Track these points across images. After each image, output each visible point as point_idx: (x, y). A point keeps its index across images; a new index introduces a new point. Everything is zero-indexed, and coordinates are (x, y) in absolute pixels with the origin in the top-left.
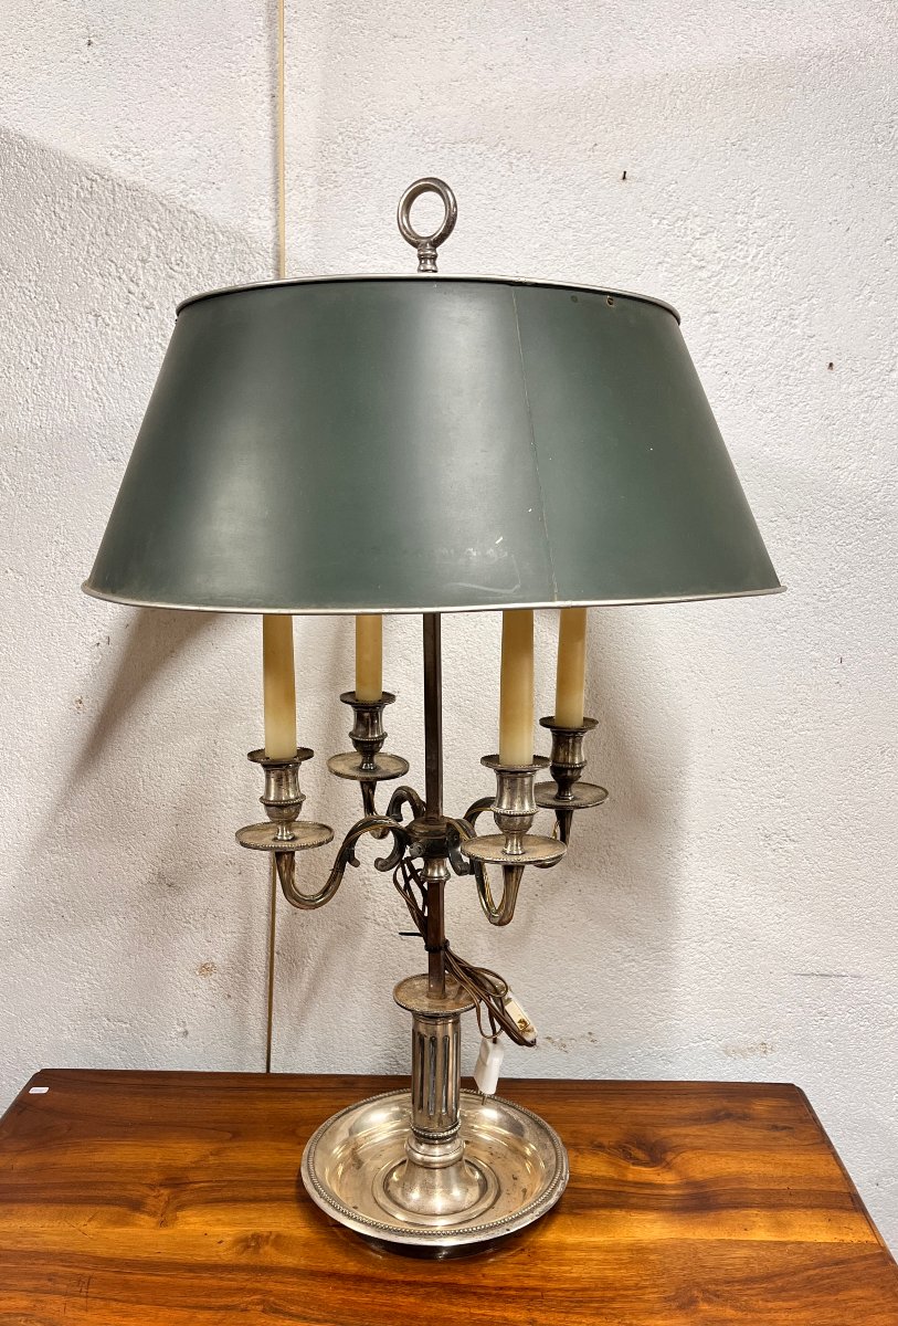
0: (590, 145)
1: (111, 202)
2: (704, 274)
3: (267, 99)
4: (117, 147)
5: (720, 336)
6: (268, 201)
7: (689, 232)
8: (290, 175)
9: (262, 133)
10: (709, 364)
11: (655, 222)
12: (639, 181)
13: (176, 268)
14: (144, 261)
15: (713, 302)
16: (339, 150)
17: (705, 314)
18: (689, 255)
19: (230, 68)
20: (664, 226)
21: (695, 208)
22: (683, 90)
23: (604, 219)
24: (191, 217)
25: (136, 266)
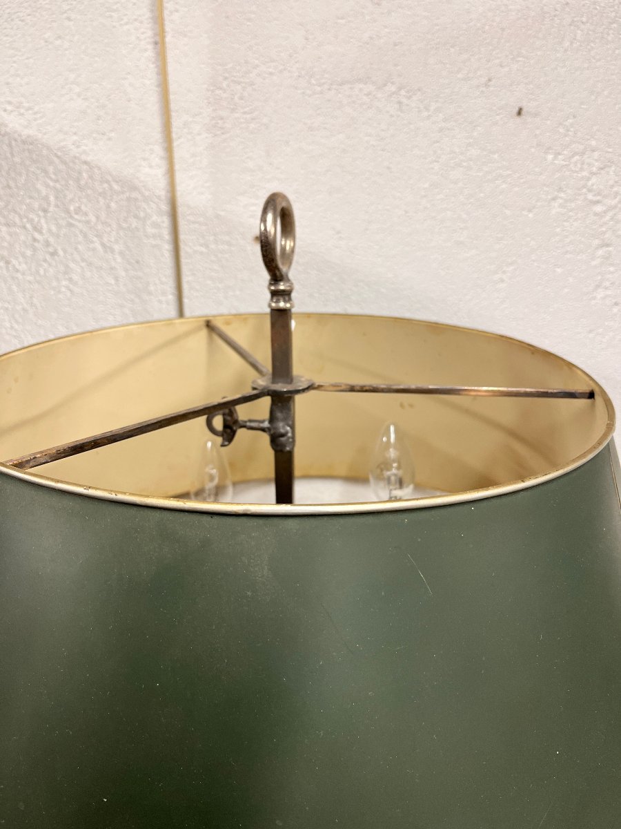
0: (483, 80)
1: (9, 155)
2: (599, 208)
3: (150, 47)
4: (10, 103)
5: (612, 269)
6: (159, 150)
7: (585, 166)
8: (176, 123)
9: (148, 82)
10: (599, 297)
11: (550, 157)
12: (536, 115)
13: (76, 217)
14: (45, 211)
15: (607, 236)
16: (225, 95)
17: (597, 248)
18: (584, 190)
19: (111, 17)
20: (560, 161)
21: (593, 143)
22: (584, 19)
23: (496, 156)
24: (85, 167)
25: (38, 216)
